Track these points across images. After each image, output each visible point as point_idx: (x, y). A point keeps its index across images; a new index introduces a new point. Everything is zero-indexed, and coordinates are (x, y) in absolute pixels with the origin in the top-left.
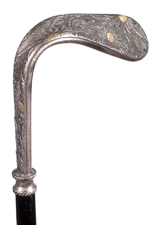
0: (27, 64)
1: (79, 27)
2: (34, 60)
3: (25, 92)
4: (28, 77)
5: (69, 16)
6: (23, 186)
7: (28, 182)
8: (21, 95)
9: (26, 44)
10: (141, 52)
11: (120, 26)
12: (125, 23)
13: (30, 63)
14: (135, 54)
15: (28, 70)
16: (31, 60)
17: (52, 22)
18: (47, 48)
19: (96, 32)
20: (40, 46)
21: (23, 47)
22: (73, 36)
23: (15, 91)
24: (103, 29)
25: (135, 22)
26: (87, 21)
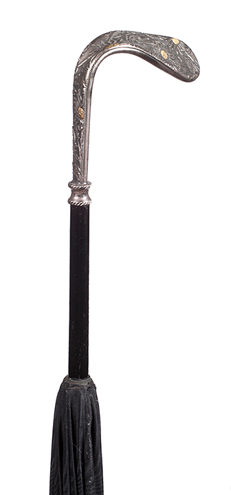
0: (89, 70)
1: (135, 42)
2: (96, 66)
3: (85, 97)
4: (89, 82)
5: (126, 32)
6: (79, 196)
7: (84, 191)
8: (81, 101)
9: (86, 54)
10: (193, 74)
11: (172, 47)
12: (177, 45)
13: (92, 69)
14: (187, 74)
15: (90, 76)
16: (93, 67)
17: (110, 36)
18: (108, 56)
19: (151, 48)
20: (101, 53)
21: (84, 57)
22: (131, 46)
23: (74, 100)
24: (157, 47)
25: (186, 47)
26: (142, 37)
